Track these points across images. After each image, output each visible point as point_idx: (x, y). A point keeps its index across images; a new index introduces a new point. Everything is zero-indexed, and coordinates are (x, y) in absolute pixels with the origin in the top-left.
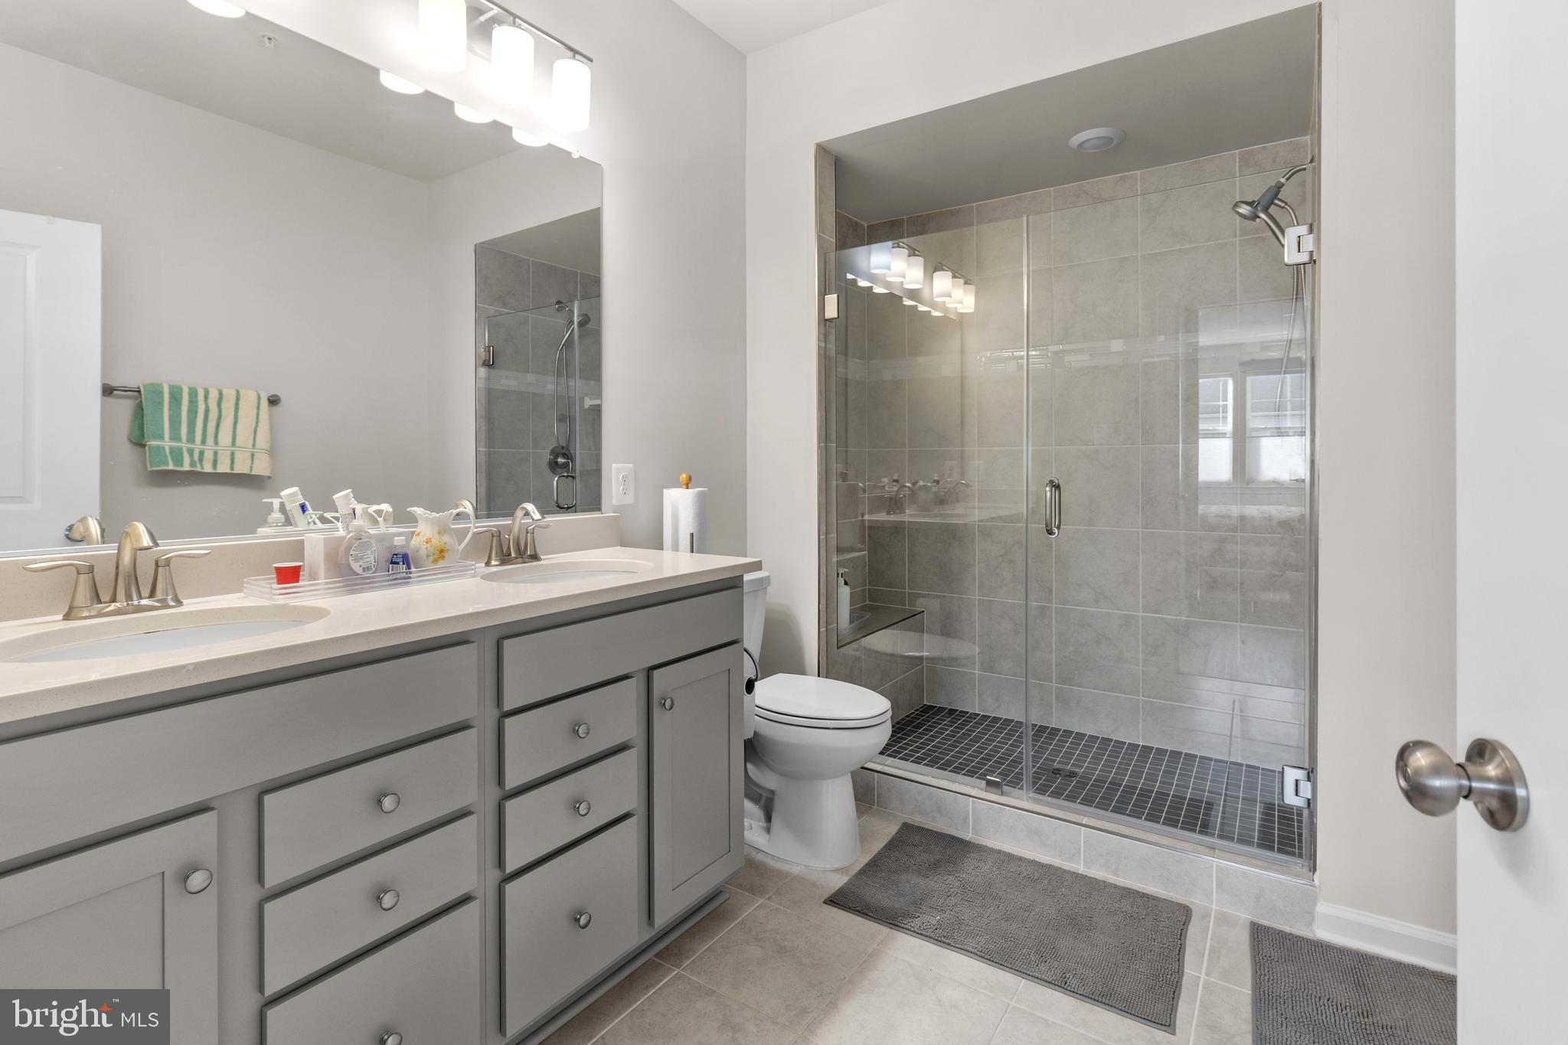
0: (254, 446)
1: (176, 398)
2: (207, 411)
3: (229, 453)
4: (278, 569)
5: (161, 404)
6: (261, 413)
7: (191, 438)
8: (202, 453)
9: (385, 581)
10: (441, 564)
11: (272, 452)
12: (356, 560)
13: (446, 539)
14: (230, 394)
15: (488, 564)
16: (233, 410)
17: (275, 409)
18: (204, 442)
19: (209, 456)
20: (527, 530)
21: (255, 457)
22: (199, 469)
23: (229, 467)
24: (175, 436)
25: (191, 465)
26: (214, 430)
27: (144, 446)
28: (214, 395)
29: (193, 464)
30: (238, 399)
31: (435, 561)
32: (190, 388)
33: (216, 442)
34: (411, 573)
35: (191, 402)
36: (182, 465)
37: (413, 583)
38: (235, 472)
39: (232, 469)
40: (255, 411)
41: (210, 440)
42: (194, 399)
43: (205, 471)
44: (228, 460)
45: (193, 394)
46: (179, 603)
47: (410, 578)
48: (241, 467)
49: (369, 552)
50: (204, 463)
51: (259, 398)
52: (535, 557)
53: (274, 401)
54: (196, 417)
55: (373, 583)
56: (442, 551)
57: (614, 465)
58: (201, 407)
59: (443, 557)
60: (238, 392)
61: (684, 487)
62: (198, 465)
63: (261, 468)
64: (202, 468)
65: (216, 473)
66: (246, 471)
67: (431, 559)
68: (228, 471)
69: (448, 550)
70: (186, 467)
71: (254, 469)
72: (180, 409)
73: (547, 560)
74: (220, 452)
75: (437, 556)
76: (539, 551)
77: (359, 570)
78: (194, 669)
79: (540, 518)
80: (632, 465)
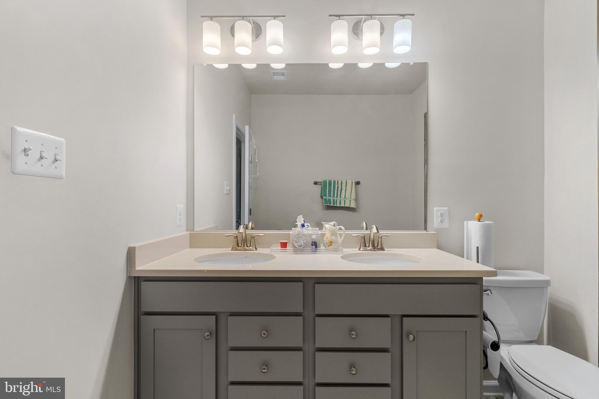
0: (351, 198)
1: (330, 185)
2: (338, 187)
3: (344, 200)
4: (281, 242)
5: (326, 186)
6: (353, 187)
7: (334, 196)
8: (336, 200)
9: (310, 251)
10: (331, 247)
11: (356, 200)
12: (296, 242)
13: (333, 238)
14: (344, 182)
15: (359, 249)
16: (345, 187)
17: (358, 186)
18: (337, 197)
19: (338, 201)
20: (379, 237)
21: (351, 202)
22: (335, 205)
23: (344, 205)
24: (330, 196)
25: (333, 204)
26: (340, 194)
27: (323, 198)
28: (340, 182)
29: (334, 204)
30: (346, 183)
31: (329, 246)
32: (334, 181)
33: (340, 197)
34: (317, 249)
35: (334, 185)
36: (331, 204)
37: (318, 253)
38: (345, 206)
39: (345, 205)
40: (351, 187)
41: (339, 197)
42: (334, 184)
43: (337, 206)
44: (343, 203)
45: (334, 182)
46: (256, 249)
47: (316, 251)
48: (347, 205)
49: (301, 240)
50: (337, 203)
51: (352, 182)
52: (382, 249)
53: (358, 183)
54: (335, 189)
55: (304, 251)
56: (331, 242)
57: (435, 208)
58: (336, 186)
59: (331, 245)
60: (346, 181)
61: (478, 220)
62: (335, 204)
63: (353, 205)
64: (337, 205)
65: (340, 207)
66: (348, 206)
67: (327, 245)
68: (344, 206)
69: (333, 242)
70: (332, 205)
71: (351, 205)
72: (331, 187)
73: (387, 251)
74: (341, 200)
75: (329, 244)
76: (384, 246)
77: (297, 246)
78: (207, 272)
79: (376, 232)
80: (447, 208)
